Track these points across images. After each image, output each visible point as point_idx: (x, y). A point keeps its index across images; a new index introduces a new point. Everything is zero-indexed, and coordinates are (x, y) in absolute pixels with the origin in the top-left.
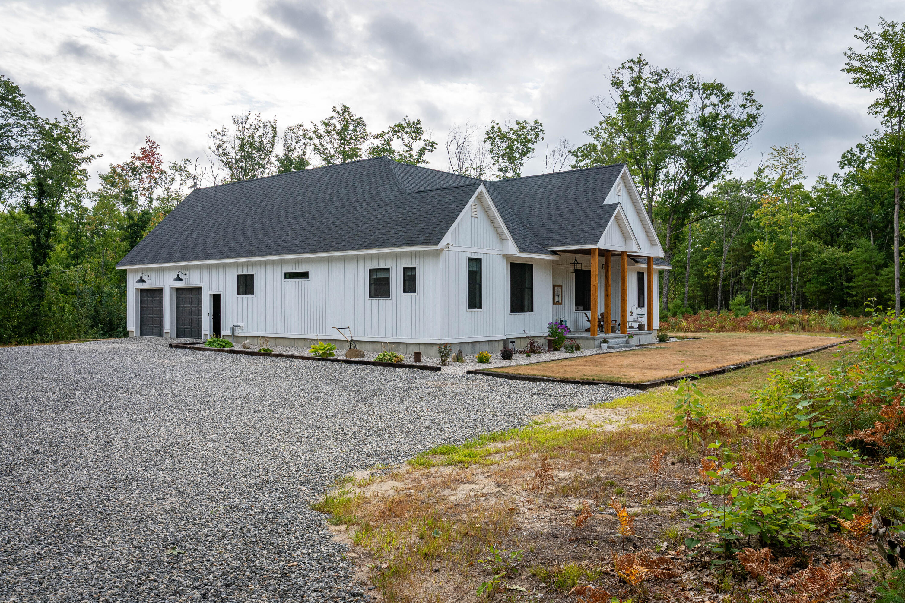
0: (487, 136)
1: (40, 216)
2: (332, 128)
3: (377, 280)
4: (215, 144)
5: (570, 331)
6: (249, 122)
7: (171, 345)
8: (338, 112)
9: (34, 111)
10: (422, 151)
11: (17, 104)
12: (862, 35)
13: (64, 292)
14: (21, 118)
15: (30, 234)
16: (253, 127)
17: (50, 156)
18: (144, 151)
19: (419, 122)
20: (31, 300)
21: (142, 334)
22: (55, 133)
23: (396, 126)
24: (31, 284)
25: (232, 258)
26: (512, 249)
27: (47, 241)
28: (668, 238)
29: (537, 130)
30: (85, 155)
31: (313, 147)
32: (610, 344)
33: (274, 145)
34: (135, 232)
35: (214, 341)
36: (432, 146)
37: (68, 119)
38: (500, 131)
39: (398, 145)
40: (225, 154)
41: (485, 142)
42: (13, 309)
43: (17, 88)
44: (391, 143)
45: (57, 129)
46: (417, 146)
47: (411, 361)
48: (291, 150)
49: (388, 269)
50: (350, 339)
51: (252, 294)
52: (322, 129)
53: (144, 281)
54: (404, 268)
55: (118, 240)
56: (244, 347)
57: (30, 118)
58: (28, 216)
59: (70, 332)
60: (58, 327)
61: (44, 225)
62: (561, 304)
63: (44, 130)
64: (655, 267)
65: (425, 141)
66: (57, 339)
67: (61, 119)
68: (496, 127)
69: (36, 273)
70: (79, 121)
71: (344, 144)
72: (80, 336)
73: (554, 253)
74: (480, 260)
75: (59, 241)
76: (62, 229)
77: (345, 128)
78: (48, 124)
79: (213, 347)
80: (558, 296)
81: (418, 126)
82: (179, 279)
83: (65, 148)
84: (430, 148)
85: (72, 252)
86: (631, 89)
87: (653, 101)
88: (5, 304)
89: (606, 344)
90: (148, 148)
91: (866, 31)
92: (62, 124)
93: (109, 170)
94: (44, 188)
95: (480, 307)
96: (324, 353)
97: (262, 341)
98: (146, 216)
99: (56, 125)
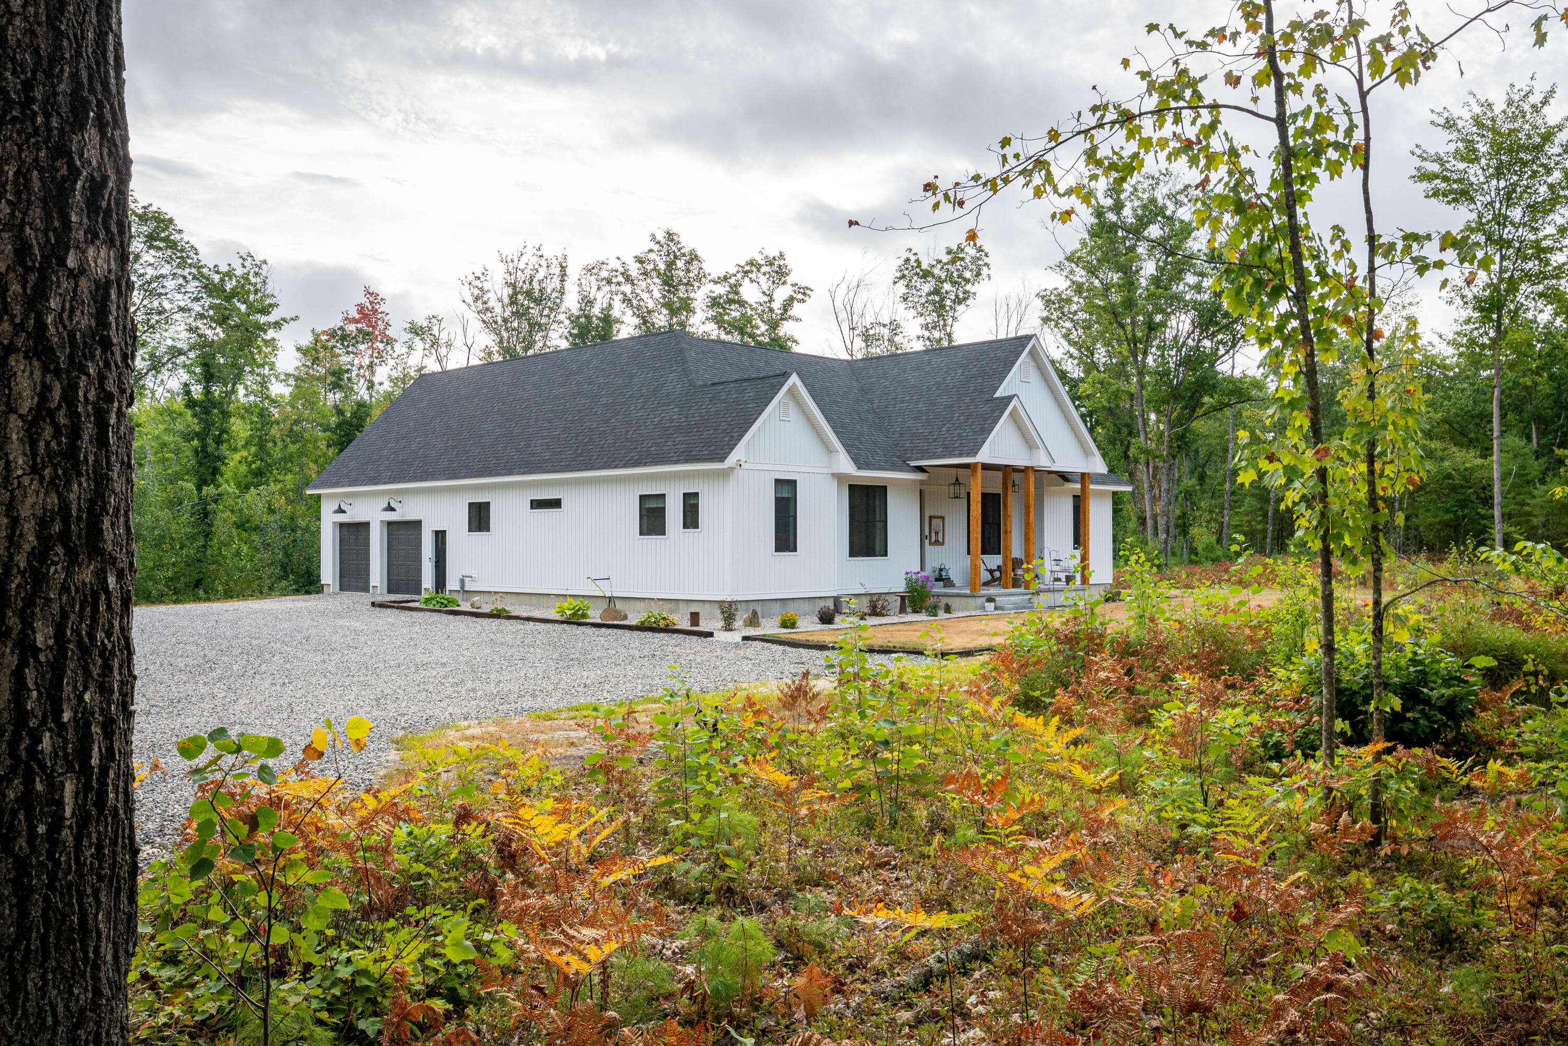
0: (899, 274)
1: (207, 411)
2: (652, 266)
3: (649, 509)
4: (472, 294)
5: (954, 586)
6: (524, 259)
7: (373, 604)
8: (658, 243)
9: (196, 254)
10: (788, 303)
11: (172, 245)
12: (1442, 121)
13: (240, 526)
14: (178, 267)
15: (193, 439)
16: (531, 267)
17: (222, 321)
18: (361, 309)
19: (782, 255)
20: (192, 538)
21: (342, 588)
22: (228, 287)
23: (747, 264)
24: (192, 514)
25: (460, 478)
26: (845, 465)
27: (217, 449)
28: (1166, 439)
29: (980, 262)
30: (273, 317)
31: (620, 296)
32: (998, 604)
33: (563, 293)
34: (347, 435)
35: (432, 599)
36: (804, 294)
37: (247, 264)
38: (919, 266)
39: (751, 293)
40: (487, 309)
41: (895, 283)
42: (167, 552)
43: (171, 221)
44: (741, 289)
45: (231, 279)
46: (782, 294)
47: (685, 624)
48: (588, 302)
49: (663, 496)
50: (608, 595)
51: (488, 530)
52: (634, 270)
53: (344, 512)
54: (685, 494)
55: (322, 445)
56: (472, 606)
57: (190, 265)
58: (189, 413)
59: (249, 586)
60: (231, 579)
61: (213, 424)
62: (943, 544)
63: (213, 283)
64: (1092, 487)
65: (793, 285)
66: (229, 595)
67: (237, 264)
68: (913, 258)
69: (200, 499)
70: (264, 266)
71: (669, 291)
72: (261, 593)
73: (920, 469)
74: (795, 482)
75: (235, 450)
76: (240, 428)
77: (670, 265)
78: (218, 272)
79: (431, 607)
80: (937, 533)
81: (782, 263)
82: (390, 509)
83: (243, 308)
84: (800, 296)
85: (253, 466)
86: (1109, 202)
87: (1143, 222)
88: (156, 545)
89: (993, 604)
90: (368, 304)
91: (1446, 115)
92: (239, 272)
93: (311, 338)
94: (212, 371)
95: (795, 550)
96: (574, 614)
97: (494, 598)
98: (363, 409)
99: (229, 274)
